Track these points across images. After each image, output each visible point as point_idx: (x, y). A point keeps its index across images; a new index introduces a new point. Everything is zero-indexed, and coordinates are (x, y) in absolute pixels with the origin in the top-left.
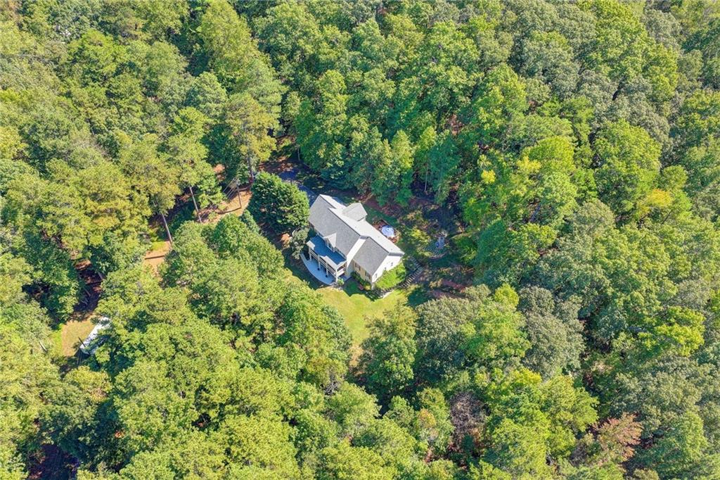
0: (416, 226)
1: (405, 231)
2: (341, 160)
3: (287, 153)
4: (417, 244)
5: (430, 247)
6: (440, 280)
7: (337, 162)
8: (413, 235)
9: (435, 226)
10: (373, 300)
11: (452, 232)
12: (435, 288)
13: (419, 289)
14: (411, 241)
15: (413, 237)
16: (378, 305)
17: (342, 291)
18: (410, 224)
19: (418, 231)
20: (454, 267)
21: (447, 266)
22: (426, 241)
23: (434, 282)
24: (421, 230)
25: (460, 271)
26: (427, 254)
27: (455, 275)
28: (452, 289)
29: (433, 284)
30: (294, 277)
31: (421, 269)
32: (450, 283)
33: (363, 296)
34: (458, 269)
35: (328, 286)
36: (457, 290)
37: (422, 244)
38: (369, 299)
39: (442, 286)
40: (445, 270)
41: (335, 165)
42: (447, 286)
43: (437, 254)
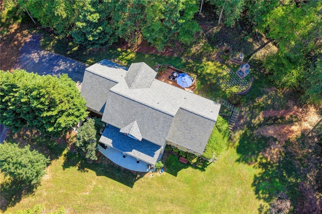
0: (205, 59)
1: (197, 69)
2: (94, 13)
3: (16, 19)
4: (218, 80)
5: (234, 79)
6: (261, 113)
7: (89, 18)
8: (208, 71)
9: (227, 51)
10: (203, 169)
11: (249, 52)
12: (260, 125)
13: (245, 134)
14: (209, 80)
15: (210, 74)
16: (211, 174)
17: (164, 173)
18: (198, 58)
19: (210, 63)
20: (268, 93)
21: (260, 95)
22: (225, 73)
23: (255, 118)
24: (212, 61)
25: (276, 95)
26: (235, 89)
27: (273, 102)
28: (276, 119)
29: (256, 121)
30: (100, 177)
31: (237, 110)
32: (271, 113)
33: (190, 169)
34: (273, 93)
35: (145, 173)
36: (282, 118)
37: (223, 78)
38: (198, 170)
39: (266, 120)
40: (260, 101)
41: (88, 22)
42: (270, 118)
43: (244, 84)
